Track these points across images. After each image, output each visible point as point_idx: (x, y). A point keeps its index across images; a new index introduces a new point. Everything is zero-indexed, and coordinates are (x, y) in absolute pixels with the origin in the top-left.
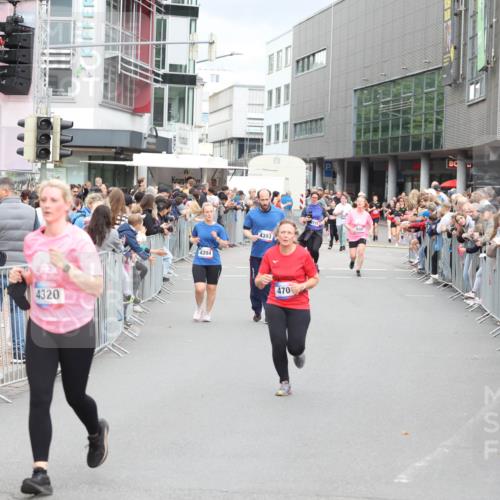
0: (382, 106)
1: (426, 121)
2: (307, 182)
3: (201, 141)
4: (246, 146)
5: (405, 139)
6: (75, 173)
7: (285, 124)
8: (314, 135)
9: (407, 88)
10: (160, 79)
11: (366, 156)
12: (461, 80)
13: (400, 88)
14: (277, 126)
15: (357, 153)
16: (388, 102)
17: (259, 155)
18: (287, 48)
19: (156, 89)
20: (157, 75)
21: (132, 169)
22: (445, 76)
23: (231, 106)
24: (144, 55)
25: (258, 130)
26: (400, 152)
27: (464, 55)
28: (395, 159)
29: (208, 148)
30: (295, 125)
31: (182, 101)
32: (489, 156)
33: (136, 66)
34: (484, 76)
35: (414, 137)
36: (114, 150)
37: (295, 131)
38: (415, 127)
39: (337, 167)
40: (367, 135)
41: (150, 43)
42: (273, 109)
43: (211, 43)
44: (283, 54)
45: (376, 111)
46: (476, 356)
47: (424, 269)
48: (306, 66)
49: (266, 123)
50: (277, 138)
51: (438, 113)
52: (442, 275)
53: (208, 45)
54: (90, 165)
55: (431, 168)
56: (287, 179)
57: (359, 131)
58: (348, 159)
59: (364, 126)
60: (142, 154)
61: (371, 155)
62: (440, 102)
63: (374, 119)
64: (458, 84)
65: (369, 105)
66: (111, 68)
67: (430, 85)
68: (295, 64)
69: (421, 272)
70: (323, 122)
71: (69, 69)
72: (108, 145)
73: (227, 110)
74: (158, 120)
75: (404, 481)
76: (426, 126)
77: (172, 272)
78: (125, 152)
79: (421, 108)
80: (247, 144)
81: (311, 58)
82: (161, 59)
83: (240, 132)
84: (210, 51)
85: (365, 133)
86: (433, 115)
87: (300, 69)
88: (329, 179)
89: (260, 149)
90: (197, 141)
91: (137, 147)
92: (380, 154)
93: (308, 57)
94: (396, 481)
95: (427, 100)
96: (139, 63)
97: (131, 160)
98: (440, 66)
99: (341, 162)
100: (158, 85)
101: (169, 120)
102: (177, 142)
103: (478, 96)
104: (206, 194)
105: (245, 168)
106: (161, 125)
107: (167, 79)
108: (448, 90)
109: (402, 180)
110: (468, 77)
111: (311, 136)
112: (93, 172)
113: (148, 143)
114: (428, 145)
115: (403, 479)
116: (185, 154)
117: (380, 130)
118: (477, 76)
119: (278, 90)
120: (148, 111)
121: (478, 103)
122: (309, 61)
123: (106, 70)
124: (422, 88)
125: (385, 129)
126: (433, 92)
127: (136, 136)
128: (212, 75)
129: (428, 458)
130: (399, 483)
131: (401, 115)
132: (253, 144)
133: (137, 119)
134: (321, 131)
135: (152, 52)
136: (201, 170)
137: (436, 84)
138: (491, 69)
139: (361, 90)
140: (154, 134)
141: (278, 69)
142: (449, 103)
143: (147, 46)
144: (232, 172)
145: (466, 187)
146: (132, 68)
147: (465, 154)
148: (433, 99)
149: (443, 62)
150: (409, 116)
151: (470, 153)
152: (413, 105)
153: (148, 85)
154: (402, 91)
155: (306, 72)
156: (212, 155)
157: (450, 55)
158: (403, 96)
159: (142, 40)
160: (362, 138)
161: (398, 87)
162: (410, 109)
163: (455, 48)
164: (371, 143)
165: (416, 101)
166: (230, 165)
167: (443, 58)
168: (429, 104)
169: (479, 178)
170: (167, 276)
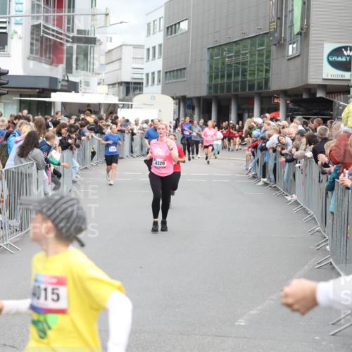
0: (227, 59)
1: (258, 69)
2: (175, 113)
3: (99, 84)
4: (131, 88)
5: (243, 83)
6: (10, 106)
7: (159, 72)
8: (179, 80)
9: (245, 47)
10: (70, 40)
11: (216, 95)
12: (282, 42)
13: (240, 47)
14: (153, 73)
15: (209, 93)
16: (231, 57)
17: (140, 94)
18: (160, 19)
19: (67, 47)
20: (69, 37)
21: (50, 103)
22: (271, 38)
23: (120, 59)
24: (60, 24)
25: (139, 76)
26: (240, 92)
27: (285, 24)
28: (237, 97)
29: (104, 88)
30: (166, 73)
31: (86, 55)
32: (302, 95)
33: (53, 30)
34: (299, 38)
35: (250, 81)
36: (38, 90)
37: (166, 77)
38: (250, 74)
40: (216, 80)
41: (63, 14)
42: (151, 62)
43: (107, 15)
44: (157, 23)
45: (223, 63)
46: (293, 236)
48: (173, 31)
49: (145, 72)
50: (153, 82)
51: (267, 65)
53: (104, 16)
54: (20, 100)
55: (261, 103)
56: (160, 111)
57: (211, 77)
58: (203, 97)
59: (214, 73)
60: (58, 93)
61: (219, 93)
62: (268, 57)
63: (222, 68)
64: (281, 45)
65: (218, 59)
66: (35, 32)
67: (261, 45)
68: (166, 29)
69: (254, 177)
70: (186, 71)
71: (5, 33)
72: (33, 87)
73: (118, 62)
74: (69, 69)
75: (243, 324)
76: (258, 74)
78: (46, 92)
79: (254, 61)
80: (132, 86)
81: (177, 25)
82: (70, 26)
83: (127, 78)
84: (106, 20)
85: (215, 78)
86: (263, 66)
87: (169, 33)
88: (190, 111)
89: (141, 89)
90: (97, 84)
91: (55, 88)
92: (226, 93)
93: (175, 25)
94: (237, 324)
95: (259, 55)
96: (55, 28)
97: (50, 97)
98: (267, 31)
99: (198, 99)
100: (69, 44)
101: (77, 69)
102: (82, 85)
103: (295, 52)
105: (130, 103)
106: (71, 73)
107: (75, 40)
108: (274, 48)
109: (242, 112)
110: (288, 39)
111: (174, 80)
112: (23, 105)
113: (62, 85)
114: (260, 87)
115: (242, 322)
116: (88, 93)
117: (226, 76)
118: (294, 39)
119: (154, 48)
120: (62, 63)
121: (294, 58)
122: (175, 28)
123: (32, 33)
124: (256, 48)
125: (229, 76)
126: (262, 50)
127: (53, 80)
128: (108, 37)
130: (239, 325)
131: (240, 66)
132: (136, 86)
133: (53, 67)
134: (184, 77)
135: (65, 21)
136: (100, 104)
137: (265, 44)
138: (304, 33)
139: (213, 48)
140: (66, 79)
141: (154, 33)
142: (274, 57)
143: (61, 17)
144: (121, 106)
145: (287, 117)
146: (51, 32)
147: (285, 93)
148: (263, 54)
149: (270, 29)
150: (247, 67)
151: (289, 93)
152: (249, 60)
153: (62, 44)
154: (241, 49)
155: (173, 35)
156: (108, 94)
157: (275, 24)
158: (242, 52)
159: (57, 12)
160: (213, 82)
161: (238, 46)
162: (247, 62)
163: (279, 19)
164: (219, 86)
165: (251, 55)
166: (119, 101)
167: (270, 26)
168: (260, 59)
169: (295, 111)
170: (75, 179)
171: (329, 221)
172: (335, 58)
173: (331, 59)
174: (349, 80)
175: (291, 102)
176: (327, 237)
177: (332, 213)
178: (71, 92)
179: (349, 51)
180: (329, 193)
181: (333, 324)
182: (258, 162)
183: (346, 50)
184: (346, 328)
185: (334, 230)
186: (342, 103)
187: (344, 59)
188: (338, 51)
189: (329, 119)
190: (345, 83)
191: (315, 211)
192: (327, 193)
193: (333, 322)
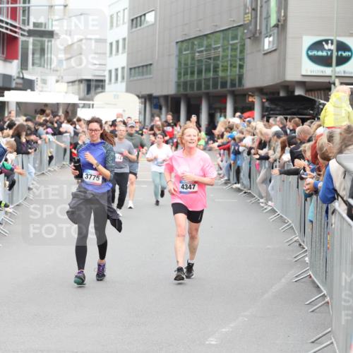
0: (197, 54)
1: (231, 65)
2: (140, 113)
3: (57, 81)
4: (93, 86)
5: (215, 80)
7: (123, 68)
8: (145, 77)
9: (216, 42)
10: (26, 34)
11: (186, 93)
12: (258, 35)
13: (211, 40)
14: (117, 70)
15: (178, 91)
16: (202, 51)
17: (102, 92)
18: (124, 10)
19: (22, 41)
20: (24, 30)
21: (4, 103)
22: (246, 31)
24: (14, 16)
26: (211, 90)
27: (261, 15)
28: (208, 96)
29: (63, 86)
30: (131, 69)
32: (279, 93)
33: (7, 23)
34: (276, 31)
35: (222, 78)
37: (131, 74)
38: (223, 71)
39: (162, 102)
40: (186, 77)
41: (18, 5)
42: (114, 57)
43: (65, 6)
45: (193, 58)
46: (269, 246)
47: (229, 180)
48: (139, 22)
49: (108, 68)
50: (117, 79)
51: (240, 60)
52: (243, 184)
53: (62, 7)
55: (235, 102)
56: (124, 111)
57: (179, 74)
58: (171, 95)
59: (183, 69)
60: (12, 91)
61: (189, 92)
62: (242, 51)
63: (191, 64)
64: (256, 38)
65: (187, 54)
67: (235, 38)
68: (130, 21)
69: (227, 182)
70: (152, 67)
74: (24, 66)
75: (214, 343)
76: (231, 70)
77: (34, 182)
79: (227, 56)
80: (93, 84)
81: (143, 18)
82: (26, 18)
84: (64, 12)
85: (184, 75)
86: (236, 61)
87: (134, 25)
88: (156, 111)
89: (103, 87)
90: (55, 81)
91: (7, 86)
92: (196, 91)
93: (141, 17)
94: (207, 343)
95: (232, 49)
96: (10, 21)
97: (3, 96)
98: (242, 23)
99: (166, 97)
100: (24, 39)
102: (39, 83)
103: (271, 46)
104: (61, 123)
105: (91, 102)
106: (27, 69)
107: (31, 33)
108: (248, 42)
109: (213, 112)
110: (264, 31)
111: (139, 78)
113: (17, 83)
114: (233, 85)
115: (213, 341)
116: (46, 91)
117: (196, 73)
118: (271, 31)
119: (117, 42)
120: (17, 58)
121: (270, 52)
122: (141, 19)
124: (228, 41)
125: (200, 72)
126: (237, 43)
127: (7, 78)
129: (232, 325)
130: (210, 344)
131: (212, 61)
132: (98, 83)
133: (8, 64)
134: (150, 74)
135: (20, 13)
136: (58, 104)
137: (239, 38)
138: (281, 26)
139: (182, 41)
140: (21, 76)
141: (117, 26)
142: (249, 52)
143: (16, 8)
144: (81, 105)
145: (263, 116)
146: (4, 25)
147: (261, 91)
148: (236, 49)
149: (244, 21)
150: (218, 62)
151: (265, 91)
152: (221, 54)
153: (16, 38)
154: (213, 43)
155: (139, 28)
156: (66, 93)
157: (250, 15)
158: (214, 46)
159: (12, 3)
160: (182, 79)
161: (209, 40)
162: (219, 57)
163: (253, 9)
164: (189, 83)
165: (224, 50)
166: (80, 99)
167: (244, 18)
168: (234, 53)
169: (272, 110)
170: (31, 187)
171: (308, 230)
172: (315, 53)
173: (310, 53)
174: (330, 76)
175: (267, 100)
176: (306, 248)
177: (312, 222)
178: (26, 90)
179: (330, 45)
180: (308, 199)
181: (313, 342)
182: (230, 166)
183: (327, 43)
184: (326, 347)
185: (314, 240)
186: (322, 102)
187: (324, 54)
188: (318, 45)
189: (308, 119)
190: (326, 80)
191: (293, 220)
192: (306, 200)
193: (313, 340)
